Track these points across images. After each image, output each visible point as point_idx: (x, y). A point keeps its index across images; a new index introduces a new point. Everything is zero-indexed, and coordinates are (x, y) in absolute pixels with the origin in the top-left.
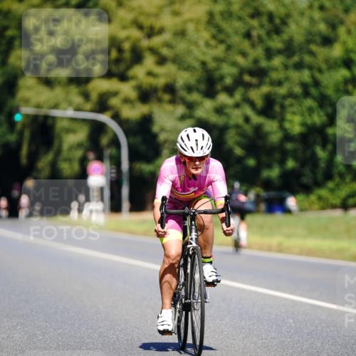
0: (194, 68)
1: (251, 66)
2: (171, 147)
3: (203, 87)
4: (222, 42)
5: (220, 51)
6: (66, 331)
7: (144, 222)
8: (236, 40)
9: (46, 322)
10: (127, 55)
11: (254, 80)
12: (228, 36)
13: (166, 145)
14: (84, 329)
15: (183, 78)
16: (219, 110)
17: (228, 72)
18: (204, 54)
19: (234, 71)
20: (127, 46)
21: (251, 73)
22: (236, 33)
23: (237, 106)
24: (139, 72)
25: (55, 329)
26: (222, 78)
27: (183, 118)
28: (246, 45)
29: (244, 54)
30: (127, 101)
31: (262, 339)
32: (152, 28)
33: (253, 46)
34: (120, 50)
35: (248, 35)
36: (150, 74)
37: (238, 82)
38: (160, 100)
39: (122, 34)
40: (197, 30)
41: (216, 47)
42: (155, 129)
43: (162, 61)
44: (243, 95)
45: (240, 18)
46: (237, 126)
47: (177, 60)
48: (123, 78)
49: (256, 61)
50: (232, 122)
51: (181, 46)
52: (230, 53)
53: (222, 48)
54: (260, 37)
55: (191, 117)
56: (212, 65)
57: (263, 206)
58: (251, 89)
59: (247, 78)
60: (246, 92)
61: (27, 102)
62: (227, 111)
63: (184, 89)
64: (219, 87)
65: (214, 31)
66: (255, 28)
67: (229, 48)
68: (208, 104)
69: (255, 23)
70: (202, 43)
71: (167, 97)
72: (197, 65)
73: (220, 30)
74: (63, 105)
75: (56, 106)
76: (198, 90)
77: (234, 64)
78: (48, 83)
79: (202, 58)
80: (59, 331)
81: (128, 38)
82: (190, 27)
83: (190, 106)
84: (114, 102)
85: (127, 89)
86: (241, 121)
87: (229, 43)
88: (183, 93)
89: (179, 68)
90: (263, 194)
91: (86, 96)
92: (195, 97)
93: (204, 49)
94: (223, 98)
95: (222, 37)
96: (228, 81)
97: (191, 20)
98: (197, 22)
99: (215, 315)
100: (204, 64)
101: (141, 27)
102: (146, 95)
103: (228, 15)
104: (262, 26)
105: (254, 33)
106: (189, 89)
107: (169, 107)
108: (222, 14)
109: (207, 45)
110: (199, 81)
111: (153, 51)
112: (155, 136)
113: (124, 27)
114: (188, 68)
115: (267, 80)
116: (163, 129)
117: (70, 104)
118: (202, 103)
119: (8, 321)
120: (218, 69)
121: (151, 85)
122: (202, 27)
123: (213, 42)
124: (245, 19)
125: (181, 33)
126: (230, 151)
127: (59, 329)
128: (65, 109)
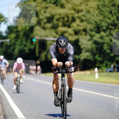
0: (93, 23)
1: (112, 23)
2: (85, 50)
3: (96, 30)
4: (102, 15)
5: (101, 18)
6: (51, 111)
7: (76, 75)
8: (107, 14)
9: (44, 108)
10: (70, 19)
11: (113, 28)
12: (104, 13)
13: (84, 49)
14: (57, 111)
15: (89, 27)
16: (101, 38)
17: (104, 25)
18: (96, 19)
19: (106, 24)
20: (70, 16)
21: (112, 25)
22: (107, 11)
23: (107, 36)
24: (74, 25)
25: (47, 111)
26: (102, 27)
27: (89, 40)
28: (110, 16)
29: (109, 19)
30: (70, 34)
31: (116, 114)
32: (78, 10)
33: (113, 16)
34: (68, 18)
35: (111, 12)
36: (78, 25)
37: (108, 28)
38: (81, 34)
39: (69, 12)
40: (94, 11)
41: (100, 16)
42: (80, 44)
43: (82, 21)
44: (109, 32)
45: (108, 7)
46: (107, 43)
47: (87, 21)
48: (69, 27)
49: (114, 21)
50: (106, 41)
51: (88, 16)
52: (105, 18)
53: (102, 17)
54: (115, 13)
55: (92, 40)
56: (99, 22)
57: (116, 70)
58: (112, 30)
59: (110, 27)
60: (110, 31)
61: (37, 35)
62: (104, 38)
63: (89, 30)
64: (101, 30)
65: (99, 11)
66: (113, 10)
67: (104, 17)
68: (98, 35)
69: (113, 8)
70: (95, 15)
71: (84, 33)
72: (94, 22)
73: (101, 11)
74: (49, 36)
75: (47, 36)
76: (94, 31)
77: (106, 22)
78: (44, 28)
79: (95, 20)
80: (48, 112)
81: (70, 14)
82: (91, 10)
83: (92, 36)
84: (66, 35)
85: (70, 30)
86: (109, 41)
87: (104, 15)
88: (89, 32)
89: (88, 24)
90: (116, 65)
91: (57, 33)
92: (93, 33)
93: (96, 17)
94: (102, 33)
95: (102, 13)
96: (104, 28)
97: (92, 7)
98: (94, 8)
99: (101, 106)
100: (96, 22)
101: (75, 10)
102: (77, 33)
103: (104, 6)
104: (115, 9)
105: (113, 12)
106: (91, 30)
107: (84, 37)
108: (102, 5)
109: (97, 16)
110: (94, 28)
111: (79, 18)
112: (80, 46)
113: (69, 10)
114: (91, 23)
115: (117, 27)
116: (82, 44)
117: (51, 35)
118: (95, 35)
119: (31, 108)
120: (101, 24)
121: (78, 29)
122: (95, 10)
123: (99, 15)
124: (110, 7)
125: (88, 12)
126: (105, 51)
127: (48, 111)
128: (50, 37)
